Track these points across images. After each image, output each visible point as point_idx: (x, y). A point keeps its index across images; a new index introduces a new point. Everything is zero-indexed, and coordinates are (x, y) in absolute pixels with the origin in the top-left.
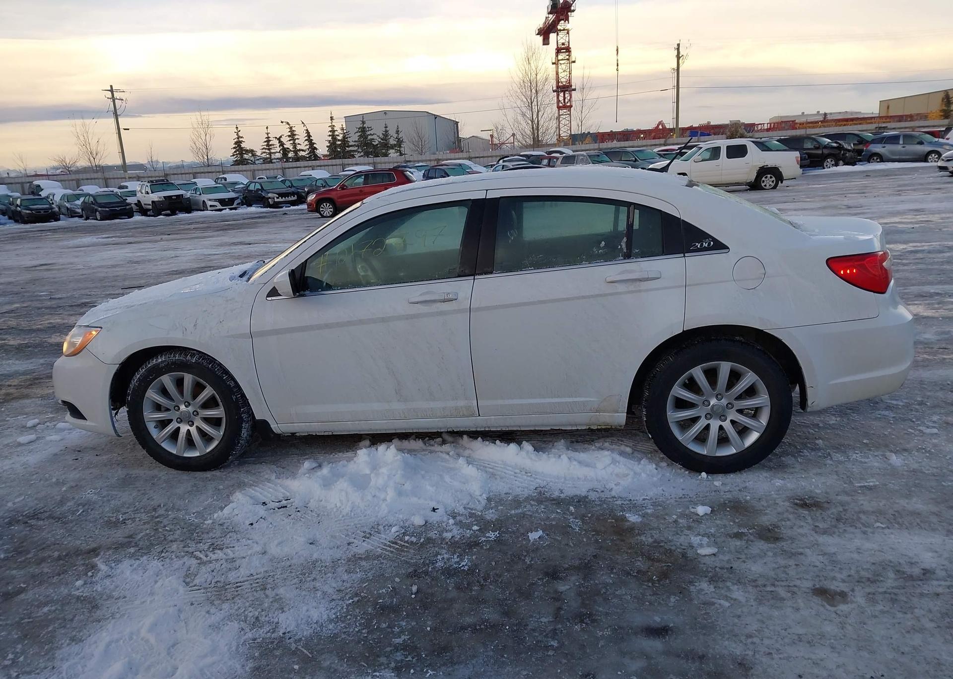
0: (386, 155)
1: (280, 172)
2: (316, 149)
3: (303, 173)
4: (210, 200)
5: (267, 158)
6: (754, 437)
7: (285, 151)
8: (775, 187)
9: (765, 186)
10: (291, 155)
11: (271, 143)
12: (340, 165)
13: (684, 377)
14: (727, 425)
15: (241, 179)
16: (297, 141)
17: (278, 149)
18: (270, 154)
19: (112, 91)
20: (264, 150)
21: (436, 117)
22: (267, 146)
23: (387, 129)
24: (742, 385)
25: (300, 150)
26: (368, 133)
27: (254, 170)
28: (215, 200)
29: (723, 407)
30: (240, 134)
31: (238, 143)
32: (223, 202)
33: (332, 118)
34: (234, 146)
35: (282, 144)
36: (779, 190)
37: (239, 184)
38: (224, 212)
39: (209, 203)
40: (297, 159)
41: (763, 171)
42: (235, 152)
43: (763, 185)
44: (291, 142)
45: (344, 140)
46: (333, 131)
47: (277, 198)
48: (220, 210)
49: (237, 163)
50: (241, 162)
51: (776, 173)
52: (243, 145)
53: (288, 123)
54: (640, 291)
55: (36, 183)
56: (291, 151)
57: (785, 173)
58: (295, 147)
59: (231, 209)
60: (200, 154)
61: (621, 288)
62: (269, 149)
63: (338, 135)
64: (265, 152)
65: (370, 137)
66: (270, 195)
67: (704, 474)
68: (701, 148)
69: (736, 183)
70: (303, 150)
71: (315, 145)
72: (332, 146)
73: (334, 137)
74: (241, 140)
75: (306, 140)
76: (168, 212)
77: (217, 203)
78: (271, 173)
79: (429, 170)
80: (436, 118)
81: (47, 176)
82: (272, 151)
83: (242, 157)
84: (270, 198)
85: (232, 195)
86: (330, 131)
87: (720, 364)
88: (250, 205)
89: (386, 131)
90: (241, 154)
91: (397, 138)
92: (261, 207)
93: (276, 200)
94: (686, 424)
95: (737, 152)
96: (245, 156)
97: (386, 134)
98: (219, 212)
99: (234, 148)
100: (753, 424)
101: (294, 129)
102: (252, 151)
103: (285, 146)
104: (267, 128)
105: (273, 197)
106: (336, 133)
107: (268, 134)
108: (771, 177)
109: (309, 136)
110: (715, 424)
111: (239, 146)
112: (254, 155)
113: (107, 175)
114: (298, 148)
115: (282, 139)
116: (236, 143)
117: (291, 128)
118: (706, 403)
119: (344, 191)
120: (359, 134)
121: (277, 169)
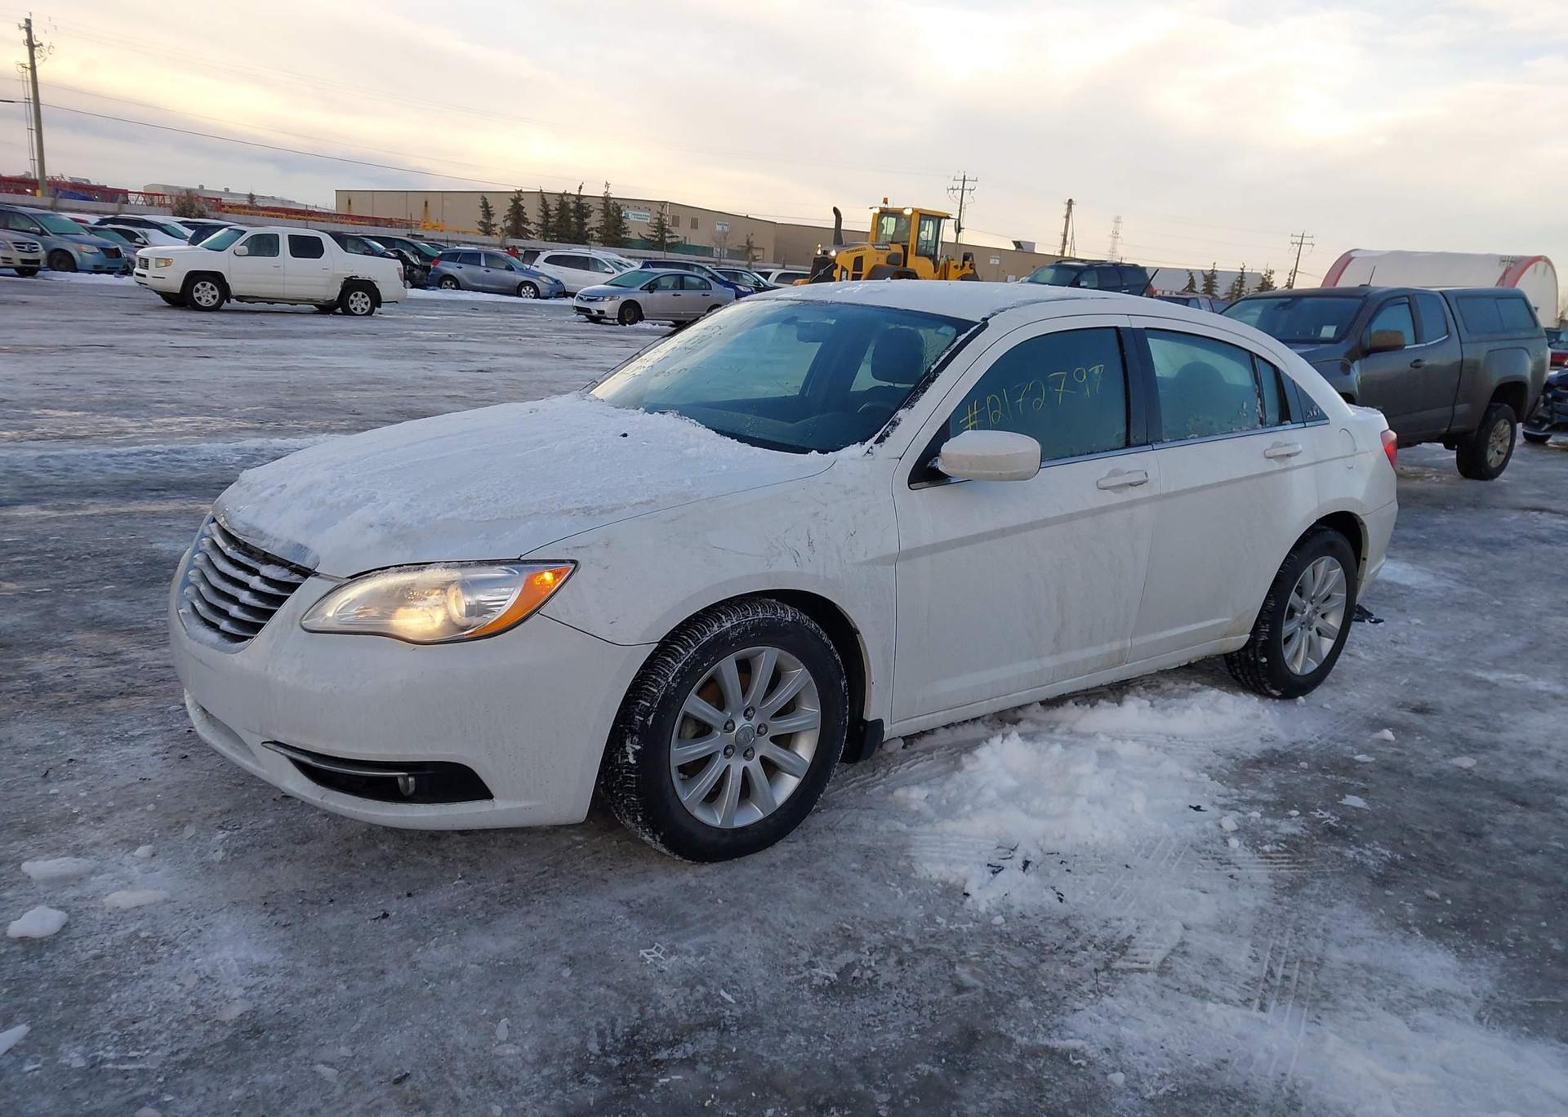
8: (370, 313)
9: (355, 309)
36: (375, 318)
41: (352, 285)
43: (352, 307)
51: (369, 288)
57: (385, 294)
68: (245, 232)
69: (308, 300)
95: (306, 248)
108: (363, 297)
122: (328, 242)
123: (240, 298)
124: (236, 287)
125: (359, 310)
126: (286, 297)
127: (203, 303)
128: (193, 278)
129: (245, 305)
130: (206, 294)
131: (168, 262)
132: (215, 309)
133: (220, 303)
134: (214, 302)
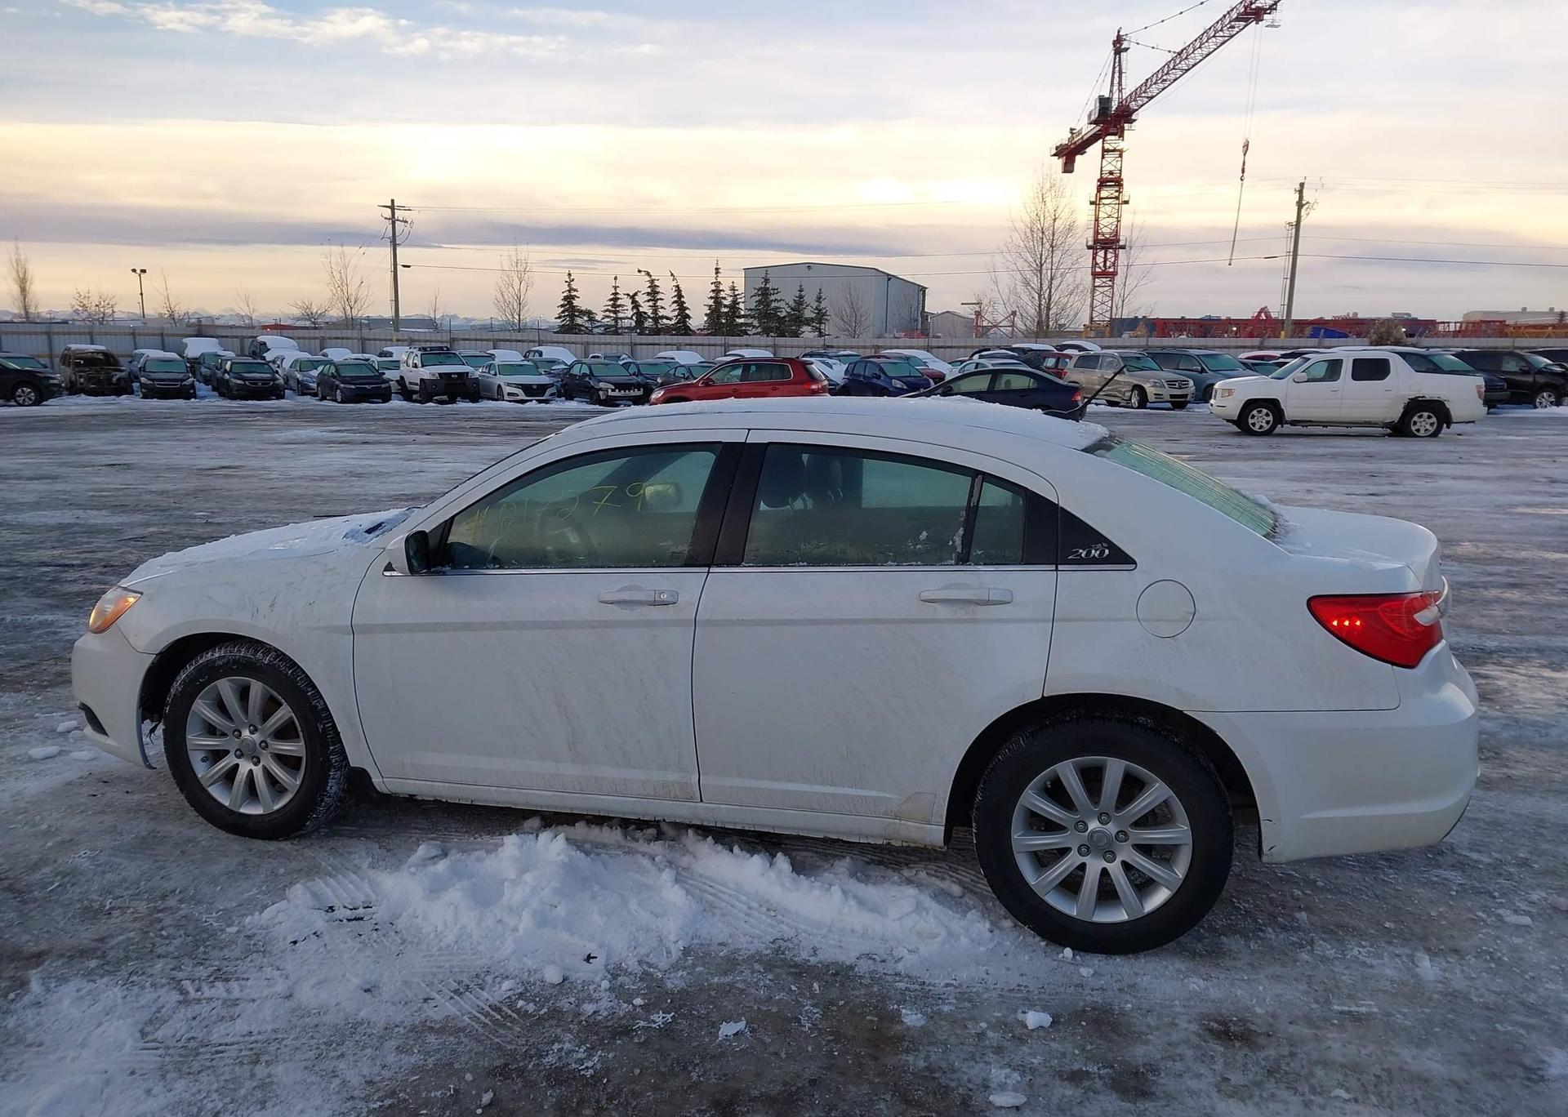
0: (796, 335)
1: (627, 349)
2: (688, 317)
3: (662, 354)
4: (509, 385)
5: (611, 326)
6: (1159, 897)
7: (640, 317)
8: (1435, 434)
9: (1418, 430)
10: (649, 323)
11: (619, 302)
12: (721, 345)
13: (1043, 776)
14: (1115, 868)
15: (562, 355)
16: (659, 303)
17: (630, 313)
18: (616, 319)
19: (392, 207)
20: (608, 313)
21: (890, 277)
22: (613, 306)
23: (803, 293)
24: (1143, 803)
25: (663, 317)
26: (773, 298)
27: (588, 343)
28: (518, 386)
29: (1108, 837)
30: (574, 285)
31: (569, 299)
32: (528, 390)
33: (717, 270)
34: (562, 302)
35: (636, 305)
36: (1443, 440)
37: (559, 363)
38: (528, 405)
39: (507, 390)
40: (657, 332)
42: (563, 312)
43: (1413, 428)
44: (651, 303)
45: (734, 306)
46: (717, 291)
47: (613, 390)
48: (523, 402)
49: (563, 329)
50: (570, 328)
51: (1440, 411)
52: (575, 303)
53: (648, 274)
54: (974, 621)
55: (261, 339)
56: (649, 317)
57: (1456, 412)
58: (655, 311)
59: (540, 402)
60: (508, 310)
61: (943, 612)
62: (615, 312)
63: (724, 298)
64: (608, 317)
65: (774, 305)
66: (602, 385)
67: (1068, 952)
68: (1309, 359)
69: (1365, 422)
70: (667, 318)
71: (687, 312)
72: (714, 313)
73: (717, 300)
74: (573, 293)
75: (674, 302)
76: (445, 397)
77: (519, 391)
78: (613, 350)
79: (856, 363)
80: (889, 279)
81: (278, 328)
82: (620, 315)
83: (572, 320)
84: (601, 389)
85: (544, 379)
86: (713, 291)
87: (1106, 760)
88: (570, 398)
89: (801, 297)
90: (572, 317)
91: (817, 309)
92: (587, 402)
93: (610, 393)
94: (1044, 860)
95: (1372, 370)
96: (579, 321)
97: (800, 301)
98: (520, 405)
99: (562, 306)
100: (1159, 872)
101: (656, 283)
102: (589, 313)
103: (641, 309)
104: (616, 278)
105: (606, 388)
106: (722, 294)
107: (616, 288)
108: (1429, 417)
109: (680, 296)
110: (1094, 866)
111: (570, 303)
112: (591, 319)
113: (366, 333)
114: (660, 314)
115: (637, 298)
116: (565, 298)
117: (652, 281)
118: (1082, 825)
119: (710, 388)
120: (757, 298)
121: (623, 344)
122: (1398, 365)
123: (1294, 423)
124: (1290, 413)
125: (1422, 431)
126: (1342, 420)
127: (1256, 428)
128: (1251, 405)
129: (1298, 429)
130: (1261, 419)
131: (1230, 392)
132: (1268, 433)
133: (1273, 427)
134: (1266, 427)
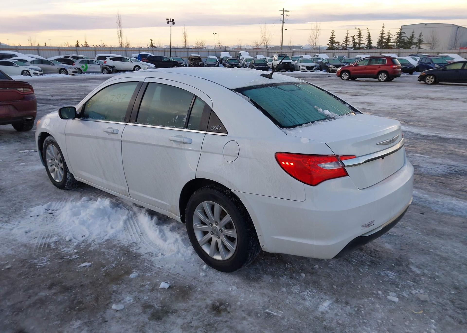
0: (409, 48)
1: (347, 55)
2: (371, 43)
3: (357, 56)
4: (302, 66)
5: (345, 47)
7: (355, 43)
10: (357, 46)
11: (348, 39)
15: (324, 57)
16: (361, 39)
17: (351, 42)
18: (346, 45)
19: (283, 11)
20: (344, 43)
21: (458, 27)
22: (346, 40)
23: (414, 34)
25: (362, 44)
26: (403, 35)
27: (335, 53)
28: (305, 66)
30: (334, 34)
31: (332, 38)
32: (308, 68)
33: (383, 27)
34: (330, 39)
35: (354, 40)
37: (321, 59)
38: (307, 72)
39: (302, 67)
40: (360, 48)
42: (330, 43)
44: (358, 39)
45: (388, 39)
46: (382, 34)
47: (334, 68)
48: (306, 71)
49: (329, 48)
50: (332, 48)
52: (334, 39)
53: (359, 29)
55: (240, 52)
56: (358, 44)
58: (360, 42)
59: (311, 71)
60: (312, 42)
62: (346, 42)
63: (385, 36)
64: (344, 44)
65: (403, 38)
66: (331, 66)
70: (364, 44)
71: (371, 41)
72: (380, 42)
73: (382, 37)
74: (334, 36)
75: (367, 38)
76: (285, 70)
77: (305, 68)
78: (341, 55)
80: (458, 28)
81: (246, 50)
82: (348, 43)
83: (332, 45)
84: (330, 67)
85: (313, 64)
86: (381, 34)
88: (321, 70)
89: (413, 35)
90: (332, 44)
91: (419, 39)
92: (326, 72)
93: (333, 69)
96: (334, 45)
97: (412, 37)
98: (304, 72)
99: (329, 41)
101: (361, 32)
102: (338, 43)
103: (356, 41)
104: (348, 31)
105: (332, 67)
106: (384, 35)
107: (347, 34)
109: (369, 36)
111: (332, 40)
112: (339, 45)
113: (269, 51)
114: (361, 42)
115: (355, 37)
116: (331, 38)
117: (360, 31)
119: (357, 67)
120: (397, 36)
121: (346, 53)
